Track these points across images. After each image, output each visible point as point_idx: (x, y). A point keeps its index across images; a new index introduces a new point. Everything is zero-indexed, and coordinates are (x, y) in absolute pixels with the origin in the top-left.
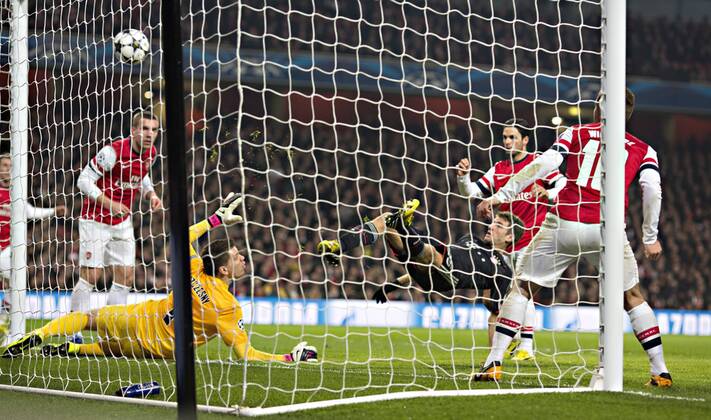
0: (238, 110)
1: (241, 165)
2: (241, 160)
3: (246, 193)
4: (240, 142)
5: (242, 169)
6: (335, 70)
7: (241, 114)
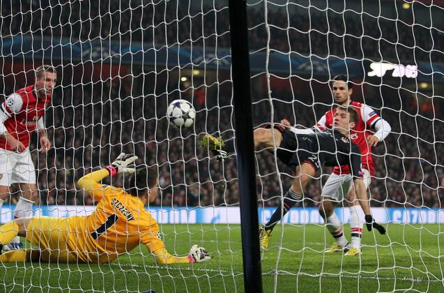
0: (266, 46)
1: (270, 96)
2: (270, 92)
3: (274, 122)
4: (269, 75)
5: (271, 100)
6: (345, 11)
7: (269, 50)
